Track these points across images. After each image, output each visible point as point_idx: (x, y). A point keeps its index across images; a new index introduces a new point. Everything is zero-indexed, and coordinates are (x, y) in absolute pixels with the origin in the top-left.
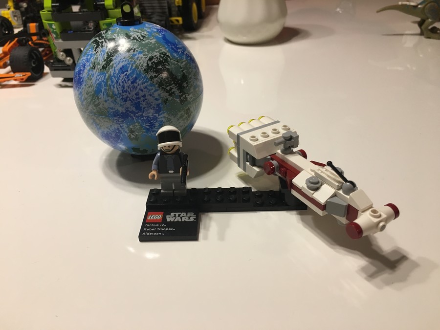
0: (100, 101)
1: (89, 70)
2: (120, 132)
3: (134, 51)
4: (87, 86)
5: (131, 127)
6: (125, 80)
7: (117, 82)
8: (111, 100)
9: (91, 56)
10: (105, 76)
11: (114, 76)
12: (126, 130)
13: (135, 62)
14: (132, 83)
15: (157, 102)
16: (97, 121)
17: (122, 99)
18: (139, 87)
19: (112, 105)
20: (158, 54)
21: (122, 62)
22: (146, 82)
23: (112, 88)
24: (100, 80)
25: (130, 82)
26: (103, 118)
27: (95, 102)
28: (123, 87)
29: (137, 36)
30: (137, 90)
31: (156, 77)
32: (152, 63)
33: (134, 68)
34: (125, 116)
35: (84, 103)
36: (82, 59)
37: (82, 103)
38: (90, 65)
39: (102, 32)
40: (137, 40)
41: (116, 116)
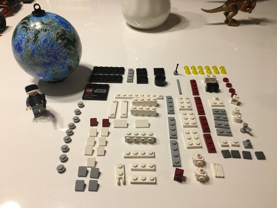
0: (35, 58)
1: (26, 43)
2: (47, 72)
3: (48, 31)
4: (26, 51)
5: (53, 69)
6: (47, 46)
7: (43, 48)
8: (41, 57)
9: (25, 36)
10: (36, 45)
11: (41, 45)
12: (51, 70)
13: (50, 37)
14: (51, 47)
15: (65, 55)
16: (34, 68)
17: (47, 56)
18: (55, 49)
19: (42, 60)
20: (60, 31)
21: (44, 37)
22: (58, 46)
23: (41, 51)
24: (33, 48)
25: (50, 47)
26: (37, 67)
27: (32, 59)
28: (47, 50)
29: (47, 22)
30: (54, 50)
31: (62, 42)
32: (59, 36)
33: (50, 39)
34: (50, 64)
35: (25, 60)
36: (18, 37)
37: (23, 60)
38: (25, 40)
39: (25, 21)
40: (48, 25)
41: (45, 65)
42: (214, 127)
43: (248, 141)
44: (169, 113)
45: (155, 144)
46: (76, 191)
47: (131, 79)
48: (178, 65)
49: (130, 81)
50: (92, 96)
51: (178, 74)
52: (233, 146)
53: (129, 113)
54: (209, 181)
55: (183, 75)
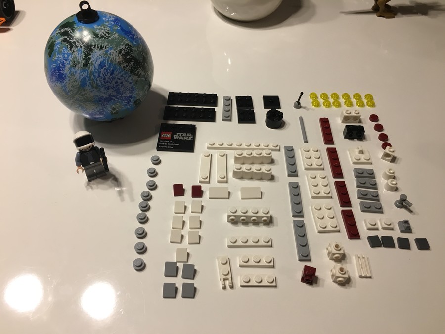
0: (86, 92)
1: (70, 68)
2: (104, 111)
3: (106, 49)
4: (72, 81)
5: (113, 106)
6: (105, 74)
7: (99, 76)
8: (96, 90)
9: (68, 56)
10: (88, 72)
11: (95, 71)
12: (110, 109)
13: (109, 58)
14: (111, 75)
15: (131, 85)
16: (84, 106)
17: (105, 88)
18: (117, 77)
19: (97, 94)
20: (123, 47)
21: (99, 59)
22: (121, 72)
23: (96, 81)
24: (83, 76)
25: (109, 74)
26: (89, 104)
27: (81, 92)
28: (105, 79)
29: (103, 33)
30: (116, 79)
31: (127, 66)
32: (122, 56)
33: (109, 62)
34: (109, 100)
35: (69, 93)
36: (57, 56)
37: (67, 93)
38: (69, 64)
39: (66, 29)
40: (105, 38)
41: (100, 101)
42: (357, 198)
43: (407, 222)
44: (289, 175)
45: (271, 225)
46: (164, 297)
47: (229, 116)
48: (302, 93)
49: (227, 118)
50: (172, 146)
51: (300, 107)
52: (384, 228)
53: (231, 174)
54: (350, 283)
55: (308, 107)
